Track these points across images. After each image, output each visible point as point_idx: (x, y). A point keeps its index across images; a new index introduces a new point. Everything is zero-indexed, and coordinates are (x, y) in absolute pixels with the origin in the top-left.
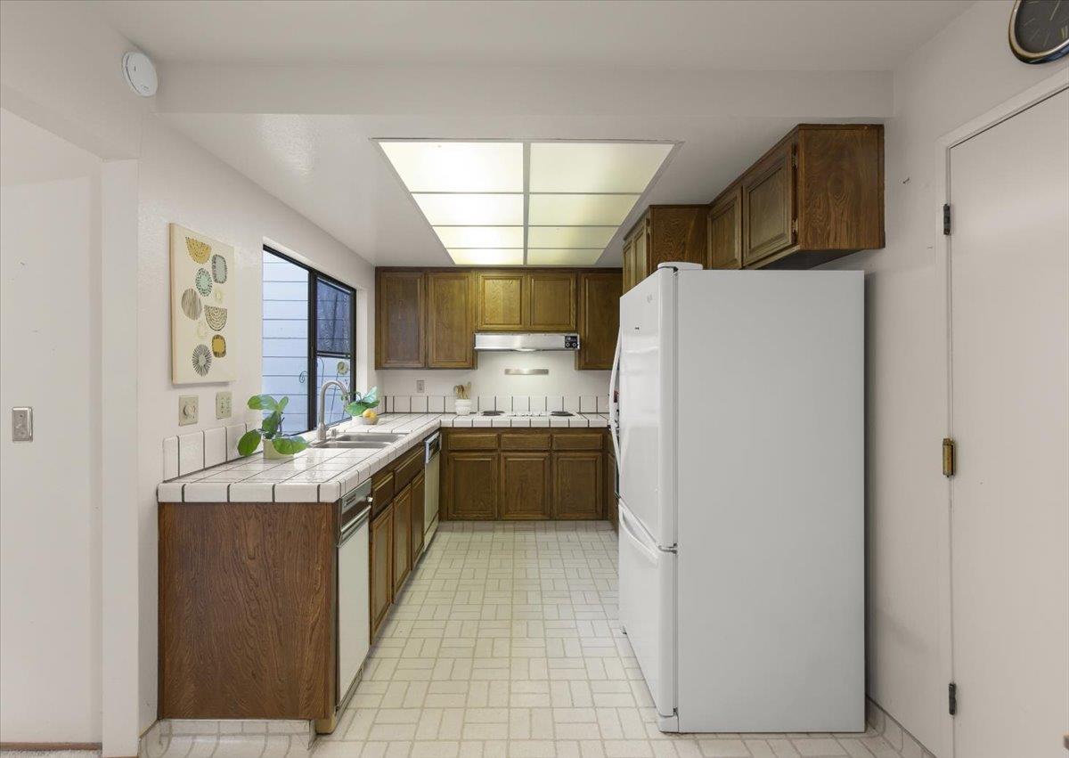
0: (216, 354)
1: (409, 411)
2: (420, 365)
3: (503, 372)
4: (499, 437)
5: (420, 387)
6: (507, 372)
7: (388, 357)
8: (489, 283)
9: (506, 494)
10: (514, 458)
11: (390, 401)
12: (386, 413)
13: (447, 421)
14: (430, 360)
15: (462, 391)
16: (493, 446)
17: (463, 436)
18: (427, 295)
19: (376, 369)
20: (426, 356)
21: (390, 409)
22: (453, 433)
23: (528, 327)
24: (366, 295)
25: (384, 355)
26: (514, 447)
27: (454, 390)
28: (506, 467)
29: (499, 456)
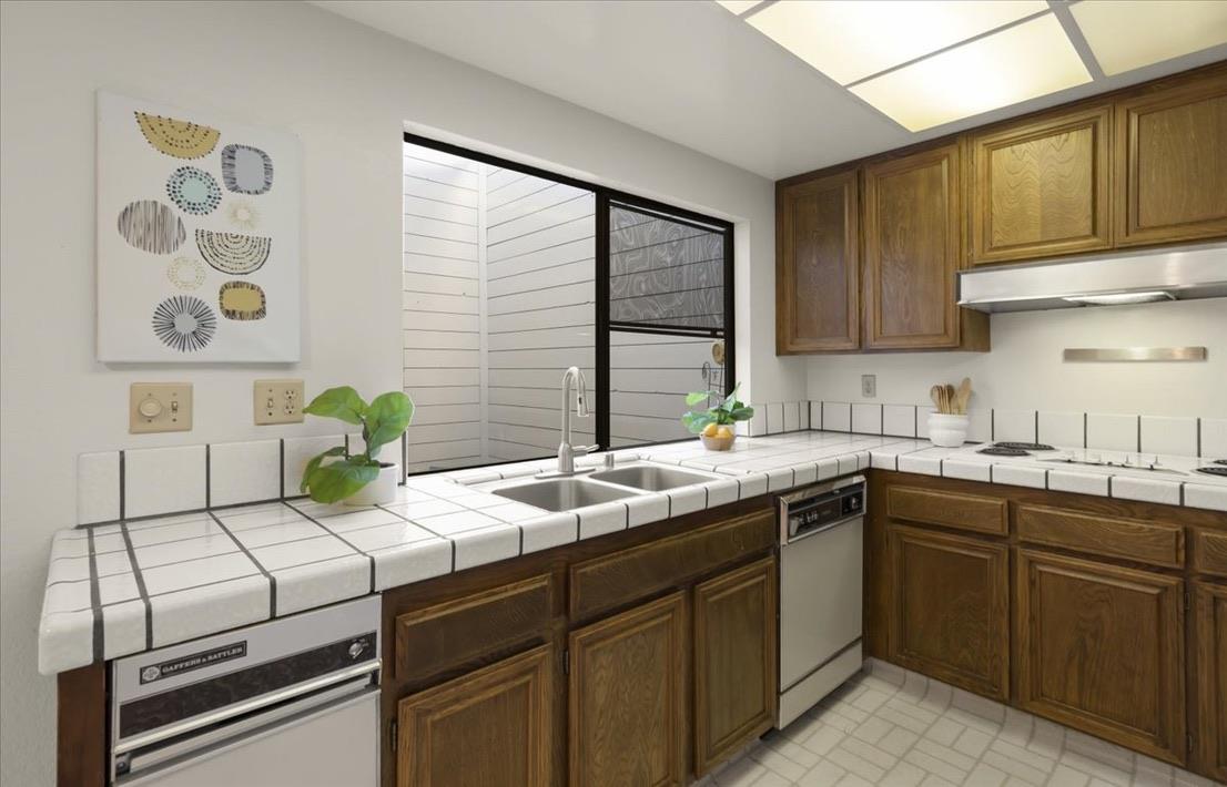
0: (230, 314)
1: (849, 430)
2: (849, 346)
3: (1060, 357)
4: (1011, 509)
5: (869, 387)
6: (1071, 355)
7: (796, 333)
8: (1003, 157)
9: (1033, 651)
10: (1053, 567)
11: (815, 409)
12: (809, 429)
13: (886, 456)
14: (870, 336)
15: (947, 396)
16: (997, 526)
17: (920, 492)
18: (861, 212)
19: (778, 353)
20: (861, 329)
21: (816, 424)
22: (899, 483)
23: (1121, 239)
24: (748, 232)
25: (788, 331)
26: (1054, 541)
27: (932, 394)
28: (1032, 583)
29: (1012, 553)
